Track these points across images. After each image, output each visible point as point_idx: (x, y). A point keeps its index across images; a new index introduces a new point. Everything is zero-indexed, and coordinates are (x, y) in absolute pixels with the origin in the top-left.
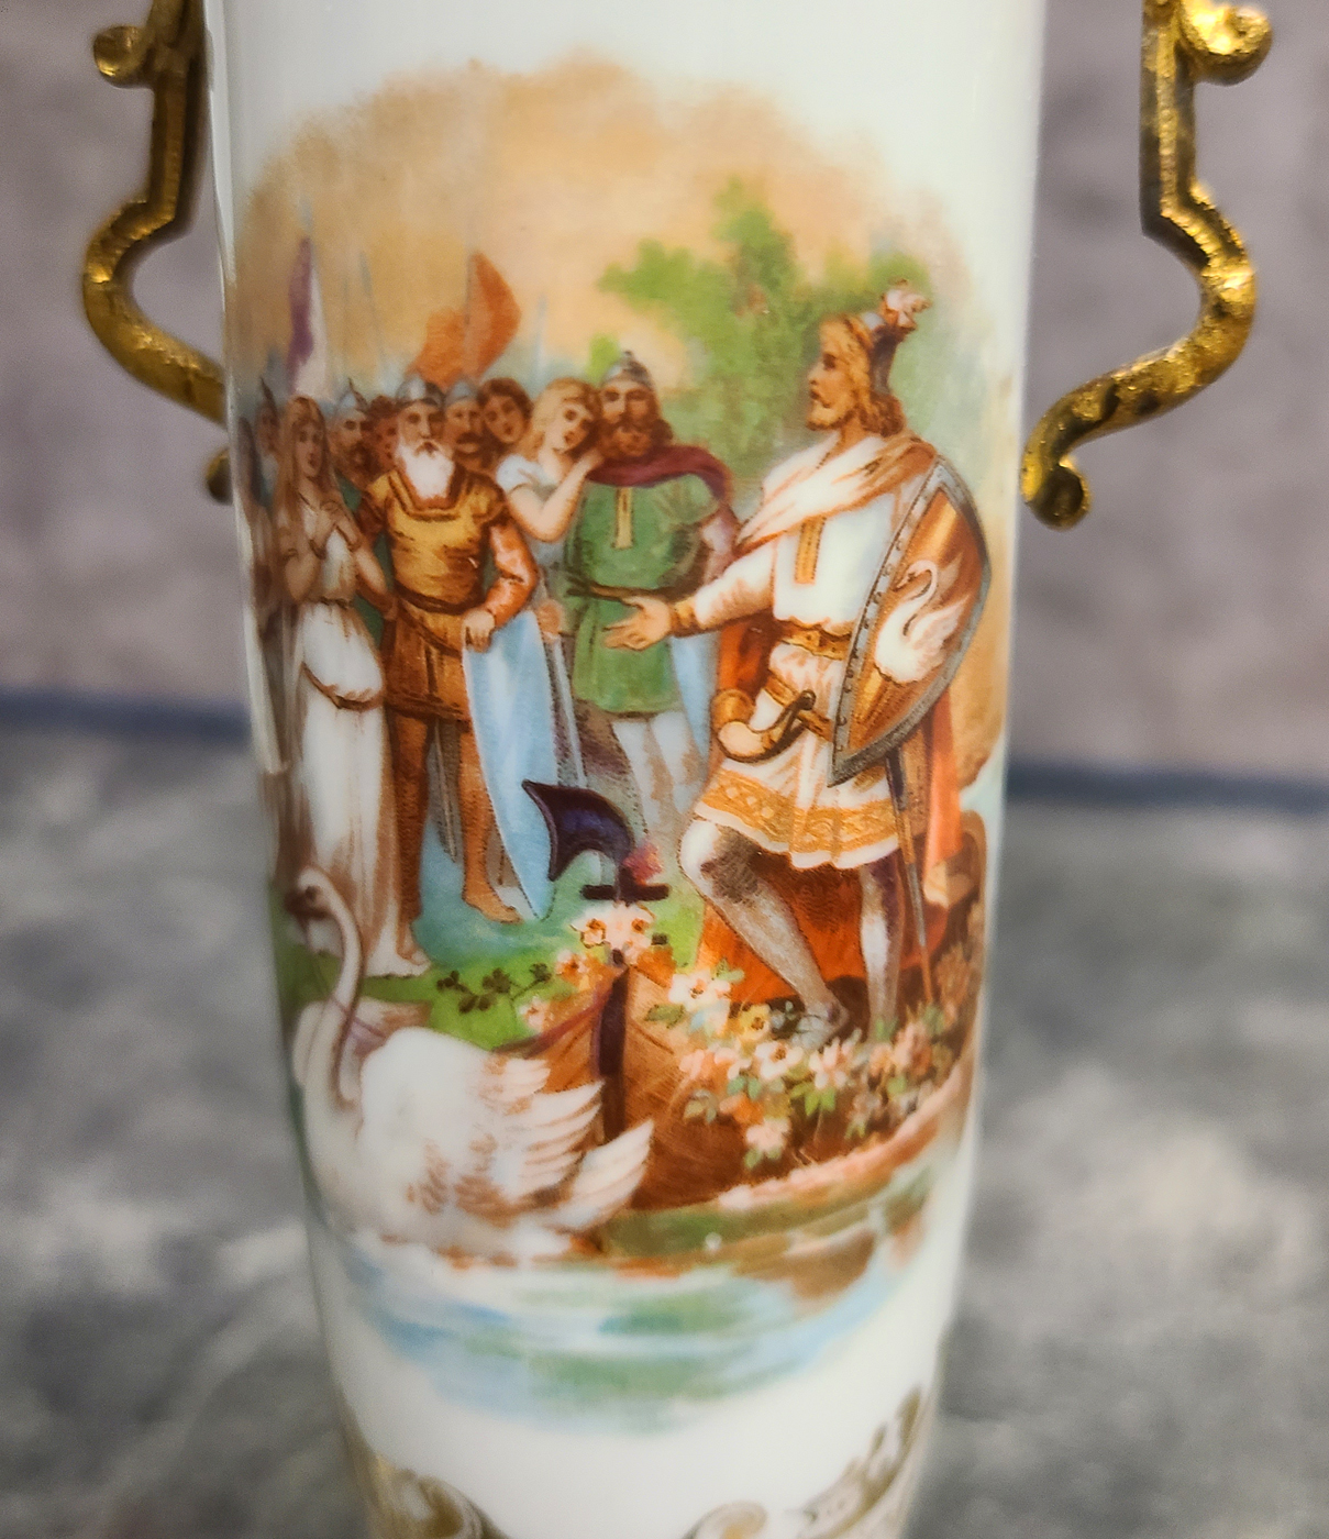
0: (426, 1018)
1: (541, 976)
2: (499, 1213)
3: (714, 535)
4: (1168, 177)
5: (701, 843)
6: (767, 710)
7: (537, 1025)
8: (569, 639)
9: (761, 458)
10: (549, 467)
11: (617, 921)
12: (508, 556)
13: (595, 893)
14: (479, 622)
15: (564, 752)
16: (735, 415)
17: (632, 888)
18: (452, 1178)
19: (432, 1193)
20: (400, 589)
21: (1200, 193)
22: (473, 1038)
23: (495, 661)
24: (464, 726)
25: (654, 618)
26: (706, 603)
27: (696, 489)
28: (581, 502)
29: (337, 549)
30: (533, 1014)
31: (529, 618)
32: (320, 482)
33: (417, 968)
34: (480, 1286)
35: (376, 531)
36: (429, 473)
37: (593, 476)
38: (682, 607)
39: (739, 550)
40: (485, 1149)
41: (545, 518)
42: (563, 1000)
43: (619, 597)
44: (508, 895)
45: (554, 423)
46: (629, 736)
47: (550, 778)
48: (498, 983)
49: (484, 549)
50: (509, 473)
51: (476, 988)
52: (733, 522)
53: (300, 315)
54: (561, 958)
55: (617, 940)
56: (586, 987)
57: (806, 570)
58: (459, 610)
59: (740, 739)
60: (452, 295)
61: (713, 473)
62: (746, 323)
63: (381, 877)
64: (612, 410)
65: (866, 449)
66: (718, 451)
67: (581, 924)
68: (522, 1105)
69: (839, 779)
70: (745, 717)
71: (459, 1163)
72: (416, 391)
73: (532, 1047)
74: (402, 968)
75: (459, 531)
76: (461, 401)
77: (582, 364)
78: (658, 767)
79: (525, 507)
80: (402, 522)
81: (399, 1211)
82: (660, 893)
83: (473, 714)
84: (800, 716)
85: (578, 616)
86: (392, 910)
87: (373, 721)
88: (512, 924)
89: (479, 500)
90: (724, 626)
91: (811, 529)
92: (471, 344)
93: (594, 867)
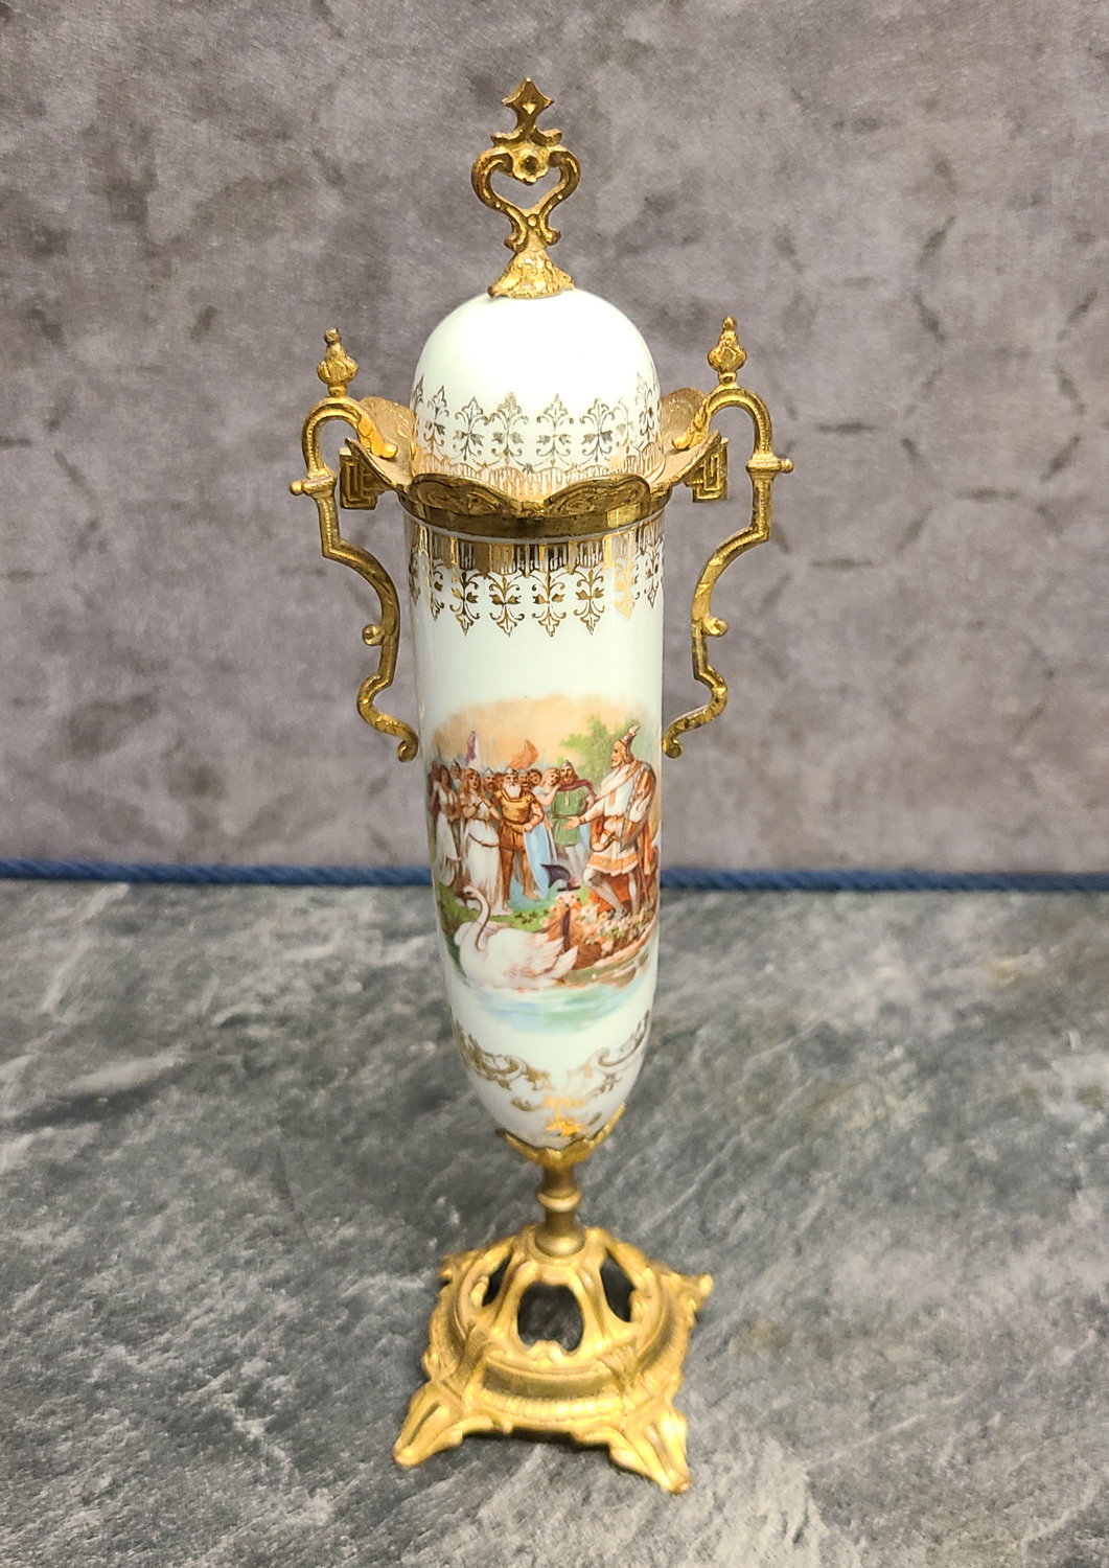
0: (511, 926)
1: (546, 912)
2: (534, 976)
3: (590, 799)
4: (700, 664)
5: (588, 874)
6: (604, 838)
7: (545, 925)
8: (553, 830)
9: (601, 778)
10: (547, 789)
11: (567, 896)
12: (536, 809)
13: (560, 890)
14: (528, 826)
15: (552, 856)
16: (593, 770)
17: (570, 888)
18: (519, 968)
19: (513, 972)
20: (505, 818)
21: (710, 668)
22: (525, 929)
23: (533, 835)
24: (524, 852)
25: (576, 821)
26: (588, 816)
27: (585, 789)
28: (556, 795)
29: (483, 807)
30: (544, 922)
31: (542, 824)
32: (477, 790)
33: (509, 913)
34: (528, 997)
35: (497, 804)
36: (514, 791)
37: (559, 790)
38: (582, 818)
39: (595, 802)
40: (530, 959)
41: (546, 801)
42: (552, 918)
43: (566, 817)
44: (536, 892)
45: (548, 778)
46: (569, 850)
47: (548, 863)
48: (534, 915)
49: (530, 808)
50: (536, 790)
51: (528, 917)
52: (594, 795)
53: (471, 749)
54: (552, 907)
55: (567, 901)
56: (559, 914)
57: (612, 802)
58: (523, 823)
59: (597, 847)
60: (521, 749)
61: (589, 785)
62: (596, 747)
63: (497, 890)
64: (563, 774)
65: (626, 768)
66: (589, 779)
67: (557, 898)
68: (541, 946)
69: (622, 850)
70: (598, 841)
71: (521, 963)
72: (510, 771)
73: (544, 931)
74: (504, 913)
75: (523, 804)
76: (523, 774)
77: (556, 764)
78: (577, 857)
79: (540, 798)
80: (504, 802)
81: (500, 978)
82: (578, 888)
83: (526, 848)
84: (612, 837)
85: (555, 824)
86: (501, 898)
87: (496, 850)
88: (538, 900)
89: (529, 797)
90: (592, 821)
91: (613, 792)
92: (525, 760)
93: (561, 883)
